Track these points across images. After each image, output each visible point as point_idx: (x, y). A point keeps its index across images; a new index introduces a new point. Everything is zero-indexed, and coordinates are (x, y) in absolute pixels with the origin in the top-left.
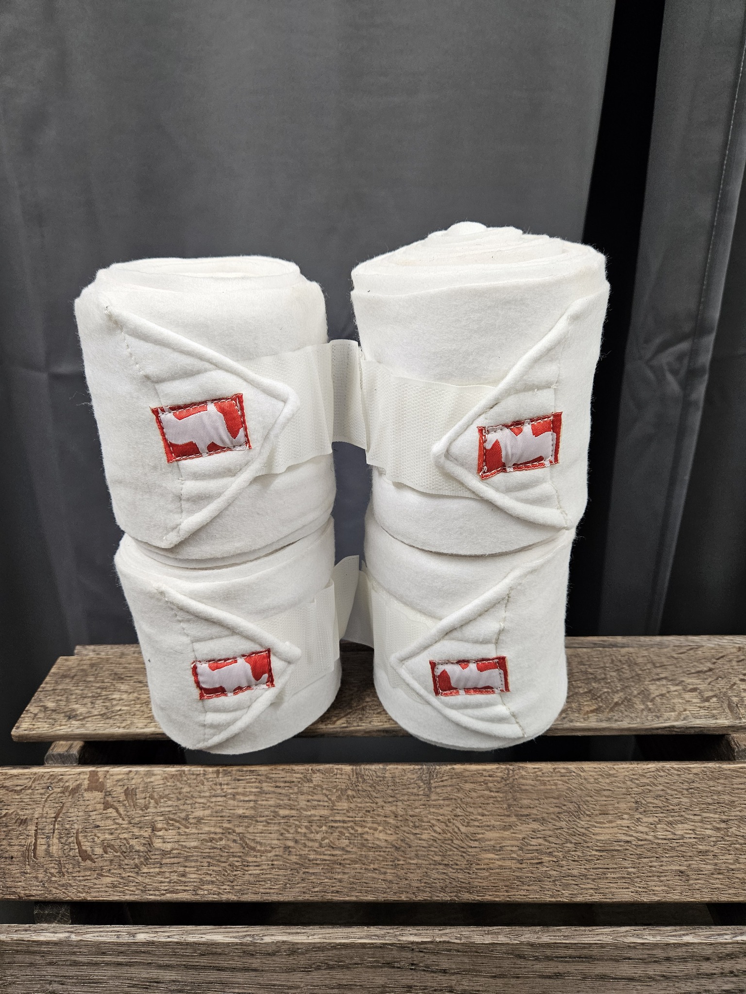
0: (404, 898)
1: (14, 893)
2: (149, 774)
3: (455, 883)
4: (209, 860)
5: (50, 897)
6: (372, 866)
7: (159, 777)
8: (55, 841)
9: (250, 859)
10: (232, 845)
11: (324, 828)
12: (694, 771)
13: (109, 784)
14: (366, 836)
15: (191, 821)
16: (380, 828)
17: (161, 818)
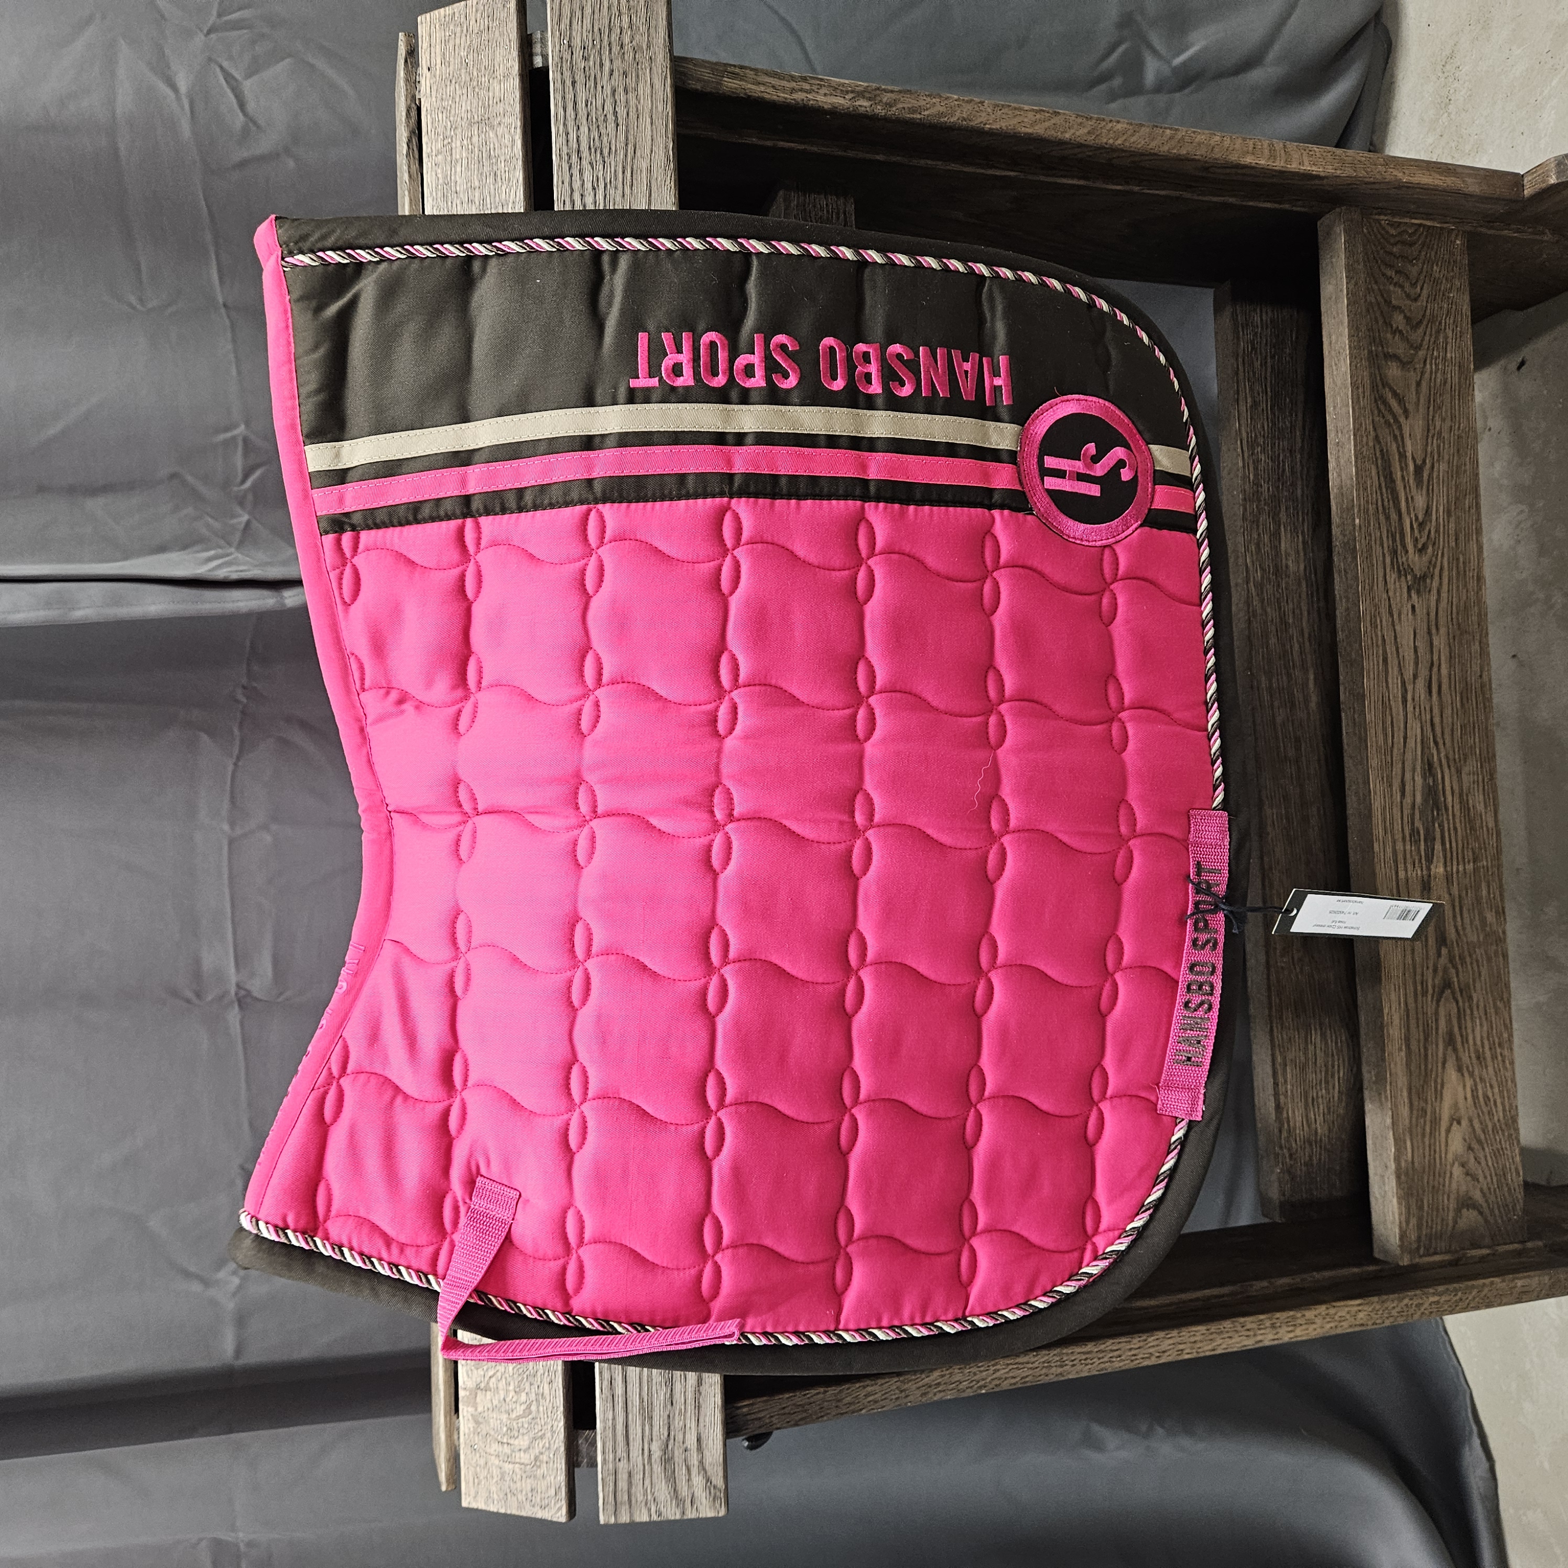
1: (560, 1487)
5: (562, 1449)
8: (517, 1442)
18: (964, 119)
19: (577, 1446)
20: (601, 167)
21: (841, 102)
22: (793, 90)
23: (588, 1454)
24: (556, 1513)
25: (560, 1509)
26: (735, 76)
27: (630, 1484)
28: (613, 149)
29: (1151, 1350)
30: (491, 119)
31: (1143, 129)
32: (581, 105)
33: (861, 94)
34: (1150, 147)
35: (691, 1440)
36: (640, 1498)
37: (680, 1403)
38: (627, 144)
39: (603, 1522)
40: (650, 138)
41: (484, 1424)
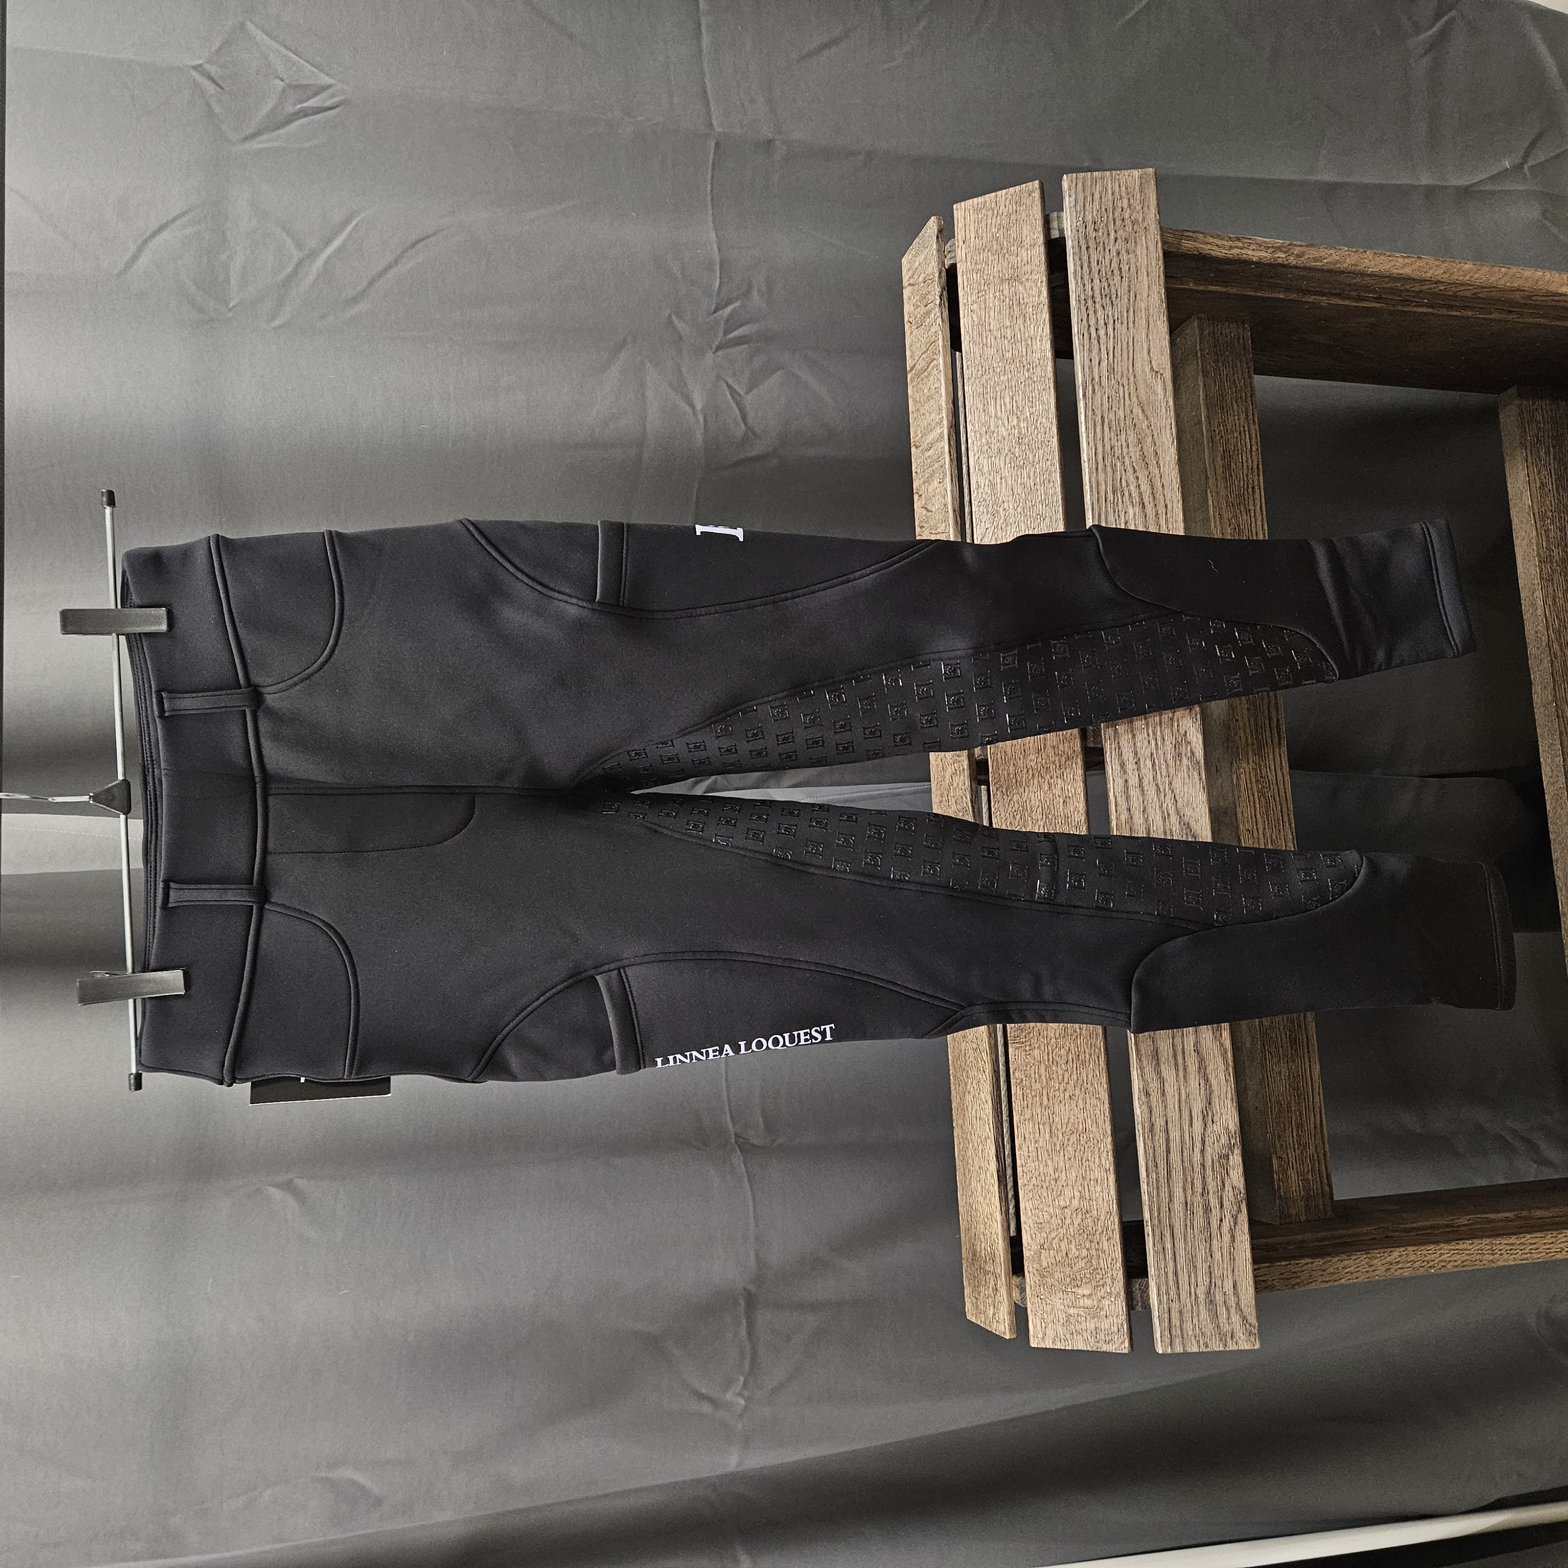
1: (1122, 1324)
2: (1026, 1215)
4: (1084, 1160)
5: (1122, 1293)
6: (1078, 1030)
7: (1027, 1204)
8: (1080, 1291)
9: (1081, 1127)
10: (1071, 1141)
11: (1054, 1068)
12: (995, 791)
13: (1035, 1247)
14: (1057, 1035)
15: (1057, 1177)
17: (1057, 1201)
18: (1353, 265)
19: (1131, 1292)
20: (1110, 308)
21: (1263, 255)
22: (1231, 248)
23: (1141, 1297)
24: (1119, 1346)
25: (1123, 1342)
26: (1189, 238)
27: (1182, 1321)
28: (1119, 294)
30: (1020, 277)
31: (1484, 268)
32: (1094, 264)
33: (1278, 249)
34: (1490, 281)
35: (1228, 1285)
36: (1190, 1333)
37: (1217, 1256)
38: (1129, 291)
39: (1160, 1352)
40: (1146, 286)
41: (1049, 1277)
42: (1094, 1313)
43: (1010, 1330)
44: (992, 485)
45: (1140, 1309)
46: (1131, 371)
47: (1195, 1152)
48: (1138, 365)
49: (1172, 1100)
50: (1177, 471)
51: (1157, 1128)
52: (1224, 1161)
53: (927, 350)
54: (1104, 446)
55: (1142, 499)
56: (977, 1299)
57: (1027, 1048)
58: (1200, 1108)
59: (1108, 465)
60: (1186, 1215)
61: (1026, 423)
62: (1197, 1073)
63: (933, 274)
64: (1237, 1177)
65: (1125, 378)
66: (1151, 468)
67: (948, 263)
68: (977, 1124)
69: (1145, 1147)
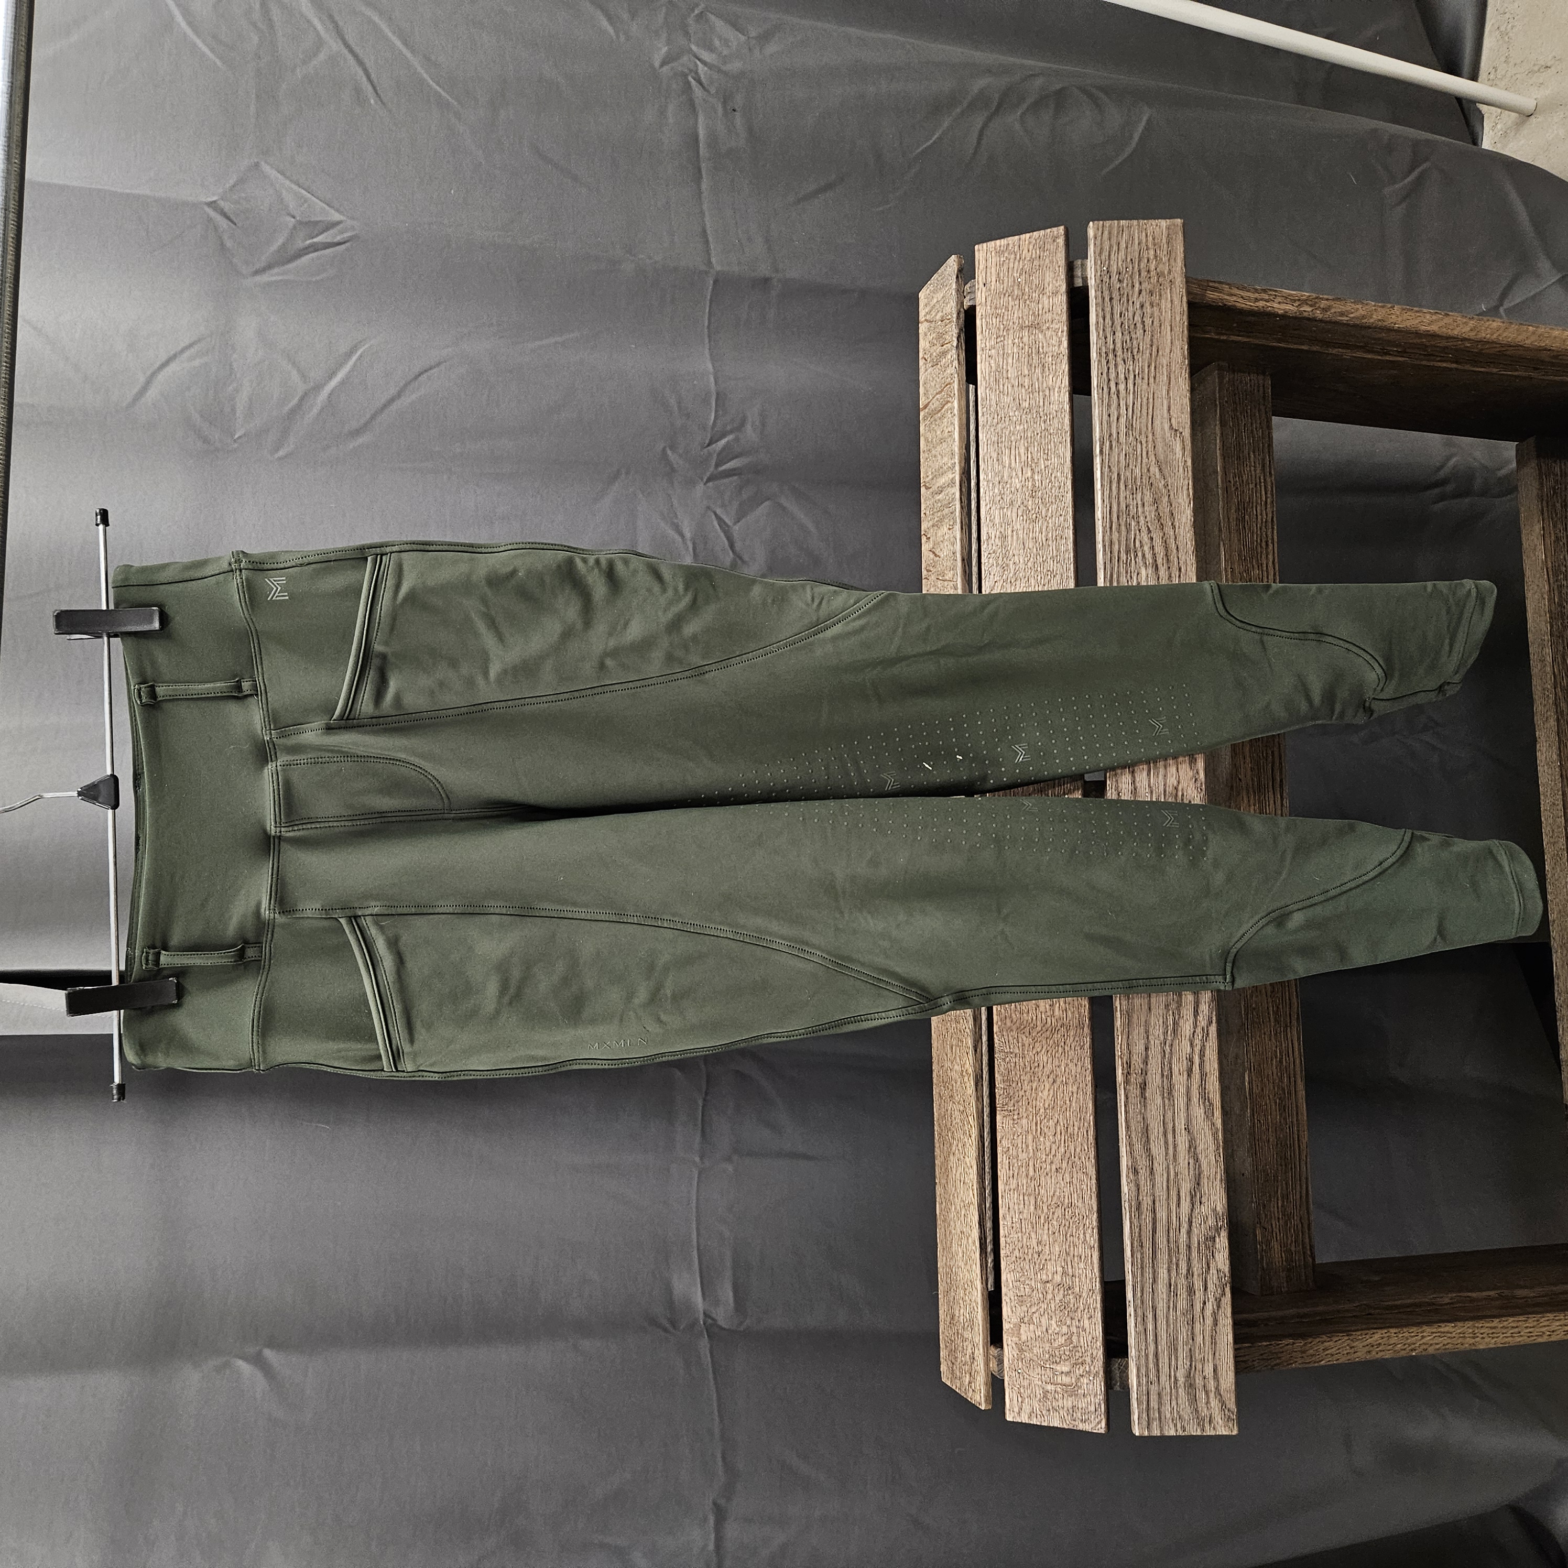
0: (1089, 1078)
1: (1100, 1404)
3: (1077, 1039)
4: (1068, 1236)
5: (1101, 1373)
6: (1068, 1102)
7: (1008, 1275)
8: (1058, 1368)
9: (1066, 1201)
10: (1056, 1215)
11: (1042, 1139)
13: (1015, 1320)
14: (1046, 1106)
15: (1040, 1250)
16: (1040, 1094)
17: (1039, 1275)
18: (1379, 320)
19: (1111, 1370)
20: (1131, 362)
22: (1256, 300)
23: (1120, 1377)
24: (1096, 1426)
25: (1100, 1422)
26: (1215, 289)
27: (1160, 1404)
28: (1141, 348)
29: (1544, 1329)
30: (1041, 325)
32: (1117, 316)
33: (1305, 302)
34: (1517, 340)
35: (1209, 1369)
36: (1168, 1415)
37: (1199, 1339)
38: (1151, 346)
39: (1137, 1434)
40: (1169, 341)
41: (1028, 1351)
42: (1072, 1390)
43: (986, 1401)
44: (1004, 537)
45: (1118, 1389)
46: (1150, 428)
47: (1182, 1233)
48: (1157, 422)
49: (1160, 1180)
50: (1192, 533)
51: (1144, 1206)
52: (1211, 1244)
53: (942, 390)
54: (1119, 504)
55: (1156, 561)
56: (953, 1364)
57: (1016, 1117)
58: (1189, 1189)
59: (1123, 524)
60: (1169, 1296)
61: (1040, 476)
62: (1187, 1152)
63: (951, 314)
64: (1222, 1260)
65: (1143, 435)
66: (1166, 529)
67: (967, 304)
68: (961, 1188)
69: (1131, 1227)
